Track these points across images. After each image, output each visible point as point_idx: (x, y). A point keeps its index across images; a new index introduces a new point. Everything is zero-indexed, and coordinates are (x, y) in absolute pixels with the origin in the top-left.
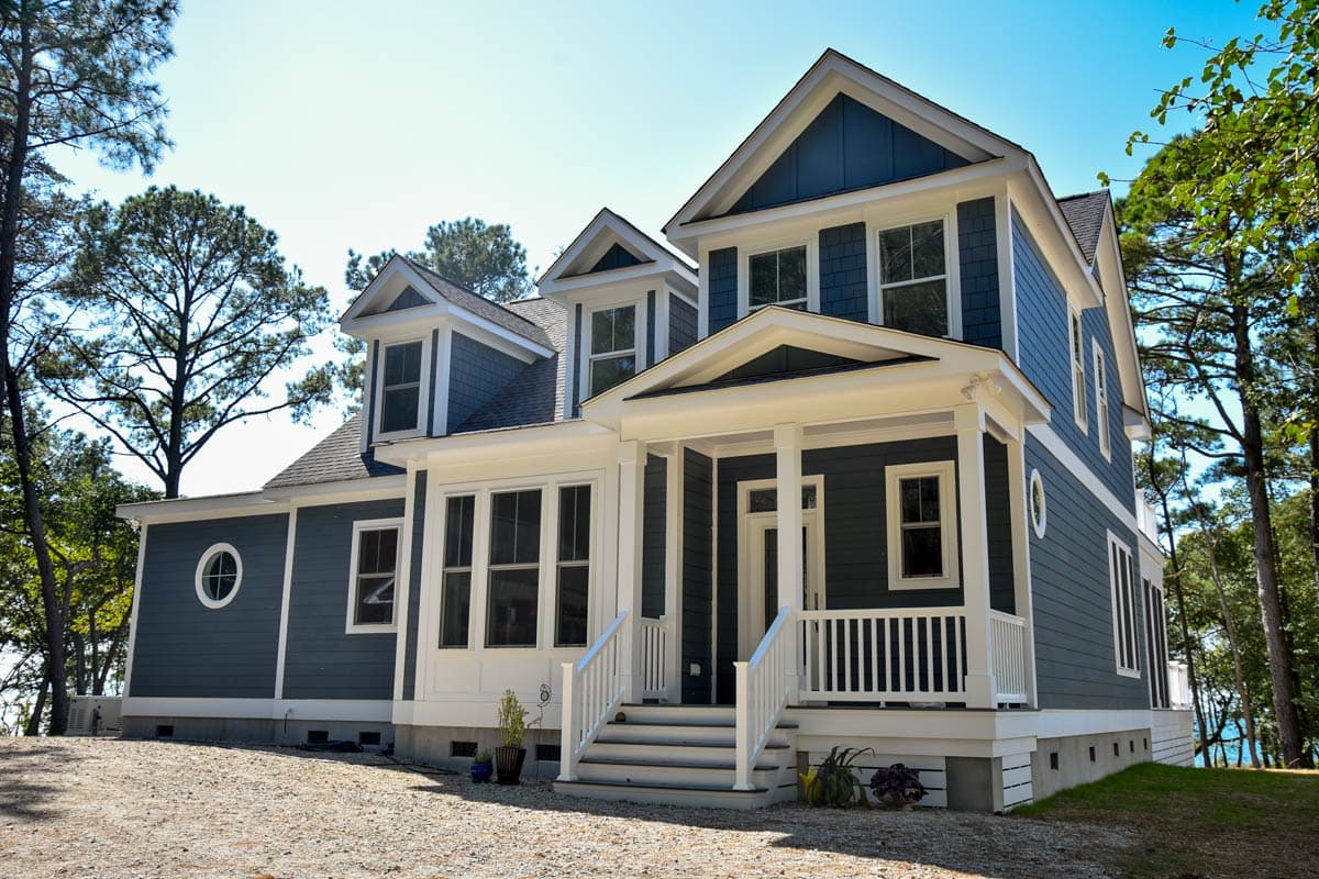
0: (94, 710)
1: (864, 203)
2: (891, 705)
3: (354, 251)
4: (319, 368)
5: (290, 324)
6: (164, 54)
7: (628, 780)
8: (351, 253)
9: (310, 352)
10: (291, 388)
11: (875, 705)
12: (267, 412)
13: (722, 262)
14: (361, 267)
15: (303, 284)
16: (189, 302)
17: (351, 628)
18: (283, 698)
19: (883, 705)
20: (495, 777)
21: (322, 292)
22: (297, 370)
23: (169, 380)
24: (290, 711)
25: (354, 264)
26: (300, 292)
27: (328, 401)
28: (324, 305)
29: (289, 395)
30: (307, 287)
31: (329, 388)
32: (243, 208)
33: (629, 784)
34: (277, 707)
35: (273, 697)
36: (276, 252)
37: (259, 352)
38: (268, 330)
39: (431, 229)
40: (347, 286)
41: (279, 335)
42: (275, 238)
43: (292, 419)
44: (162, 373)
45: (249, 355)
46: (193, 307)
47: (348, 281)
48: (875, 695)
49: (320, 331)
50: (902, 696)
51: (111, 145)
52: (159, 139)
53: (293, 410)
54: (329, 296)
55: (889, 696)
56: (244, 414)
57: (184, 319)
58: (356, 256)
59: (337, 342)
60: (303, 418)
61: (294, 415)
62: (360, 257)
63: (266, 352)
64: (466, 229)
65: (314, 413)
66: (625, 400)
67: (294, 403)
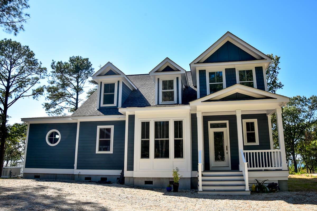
0: (10, 171)
1: (235, 64)
2: (265, 170)
3: (54, 60)
4: (41, 86)
5: (35, 76)
6: (27, 7)
7: (214, 190)
8: (53, 61)
9: (40, 83)
10: (34, 91)
11: (261, 170)
12: (29, 96)
13: (202, 73)
14: (56, 64)
15: (41, 66)
16: (11, 68)
17: (97, 152)
18: (77, 169)
19: (263, 170)
20: (172, 190)
21: (45, 69)
22: (36, 87)
23: (5, 86)
24: (80, 172)
25: (54, 63)
26: (40, 68)
27: (42, 95)
28: (46, 72)
29: (33, 92)
30: (42, 67)
31: (43, 91)
32: (28, 46)
33: (214, 191)
34: (76, 171)
35: (74, 169)
36: (35, 58)
37: (25, 82)
38: (30, 77)
39: (70, 57)
40: (52, 68)
41: (32, 78)
42: (34, 55)
43: (33, 98)
44: (4, 85)
45: (23, 82)
46: (12, 69)
47: (52, 67)
48: (261, 168)
49: (44, 78)
50: (267, 168)
51: (8, 27)
52: (21, 27)
53: (33, 96)
54: (47, 70)
55: (264, 168)
56: (23, 96)
57: (10, 72)
58: (54, 61)
59: (48, 81)
60: (36, 98)
61: (33, 97)
62: (55, 62)
63: (27, 82)
64: (78, 58)
65: (39, 97)
66: (202, 102)
67: (34, 94)
